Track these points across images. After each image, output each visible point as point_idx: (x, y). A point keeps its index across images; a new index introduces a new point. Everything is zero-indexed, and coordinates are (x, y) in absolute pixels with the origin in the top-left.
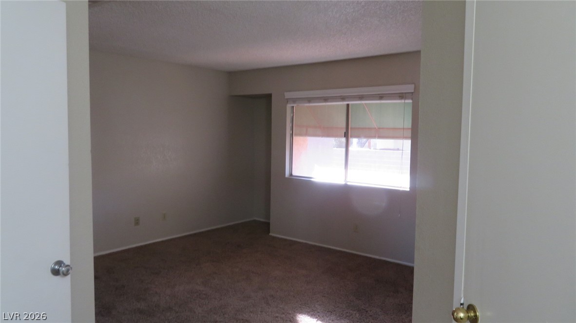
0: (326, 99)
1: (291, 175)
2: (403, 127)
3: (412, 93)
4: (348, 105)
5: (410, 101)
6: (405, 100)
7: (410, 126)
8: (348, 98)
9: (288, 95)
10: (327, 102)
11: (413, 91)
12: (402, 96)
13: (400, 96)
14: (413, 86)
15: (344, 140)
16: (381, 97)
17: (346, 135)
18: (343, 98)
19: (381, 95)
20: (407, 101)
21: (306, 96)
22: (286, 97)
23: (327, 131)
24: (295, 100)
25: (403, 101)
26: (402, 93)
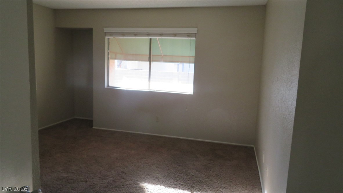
0: (136, 34)
1: (108, 86)
2: (189, 56)
3: (196, 33)
4: (151, 39)
5: (194, 39)
6: (191, 37)
7: (194, 55)
8: (152, 34)
9: (106, 30)
10: (137, 36)
11: (196, 32)
12: (189, 35)
13: (188, 35)
14: (196, 29)
15: (148, 63)
16: (175, 35)
17: (150, 60)
18: (148, 34)
19: (175, 34)
20: (192, 38)
21: (121, 32)
22: (105, 31)
23: (135, 57)
24: (111, 34)
25: (190, 38)
26: (189, 33)
